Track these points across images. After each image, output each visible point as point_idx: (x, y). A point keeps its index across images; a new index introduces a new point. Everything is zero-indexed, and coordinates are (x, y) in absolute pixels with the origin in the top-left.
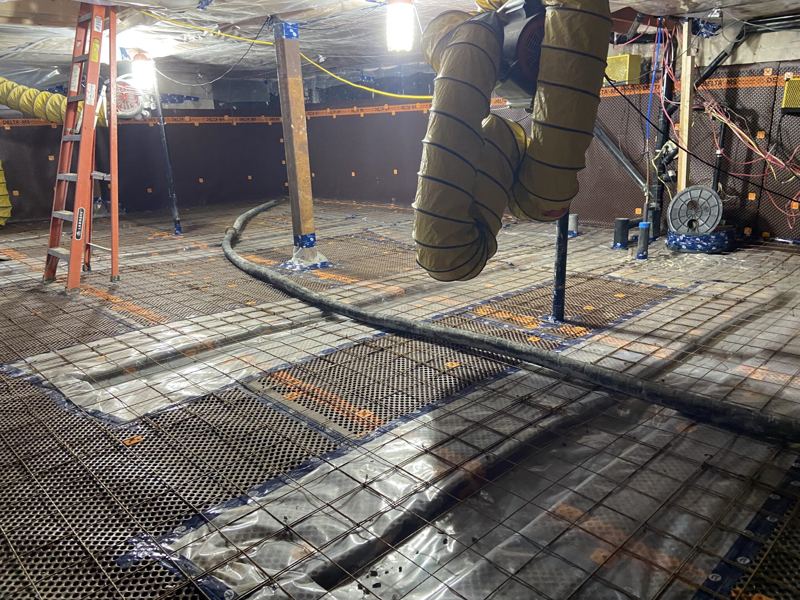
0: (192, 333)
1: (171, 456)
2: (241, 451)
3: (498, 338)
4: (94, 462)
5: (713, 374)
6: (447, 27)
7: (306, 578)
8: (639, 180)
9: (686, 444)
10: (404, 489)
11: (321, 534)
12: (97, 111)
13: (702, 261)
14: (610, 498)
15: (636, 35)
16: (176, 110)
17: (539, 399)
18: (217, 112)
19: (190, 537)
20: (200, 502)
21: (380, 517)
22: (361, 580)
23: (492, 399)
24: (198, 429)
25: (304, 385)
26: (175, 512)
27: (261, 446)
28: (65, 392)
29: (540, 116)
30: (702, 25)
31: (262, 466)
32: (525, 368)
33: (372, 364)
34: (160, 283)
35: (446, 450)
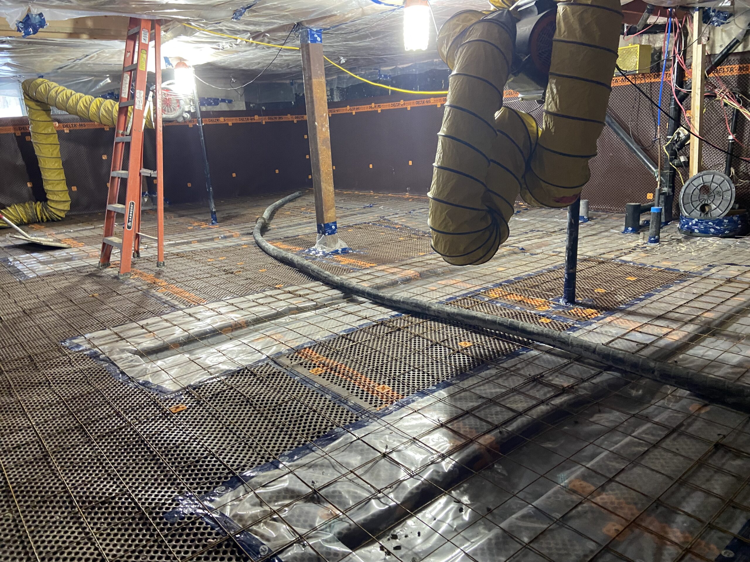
0: (228, 313)
1: (212, 423)
2: (273, 420)
3: (510, 320)
4: (145, 427)
5: (727, 356)
6: (461, 26)
7: (333, 537)
8: (651, 166)
9: (698, 424)
10: (421, 459)
11: (346, 498)
12: (145, 114)
13: (715, 245)
14: (622, 475)
15: (647, 25)
16: (213, 112)
17: (550, 378)
18: (249, 112)
19: (229, 496)
20: (238, 465)
21: (399, 485)
22: (383, 542)
23: (505, 378)
24: (234, 399)
25: (327, 362)
26: (215, 474)
27: (290, 416)
28: (119, 365)
29: (551, 107)
30: (713, 14)
31: (291, 435)
32: (537, 348)
33: (390, 343)
34: (200, 268)
35: (461, 424)
